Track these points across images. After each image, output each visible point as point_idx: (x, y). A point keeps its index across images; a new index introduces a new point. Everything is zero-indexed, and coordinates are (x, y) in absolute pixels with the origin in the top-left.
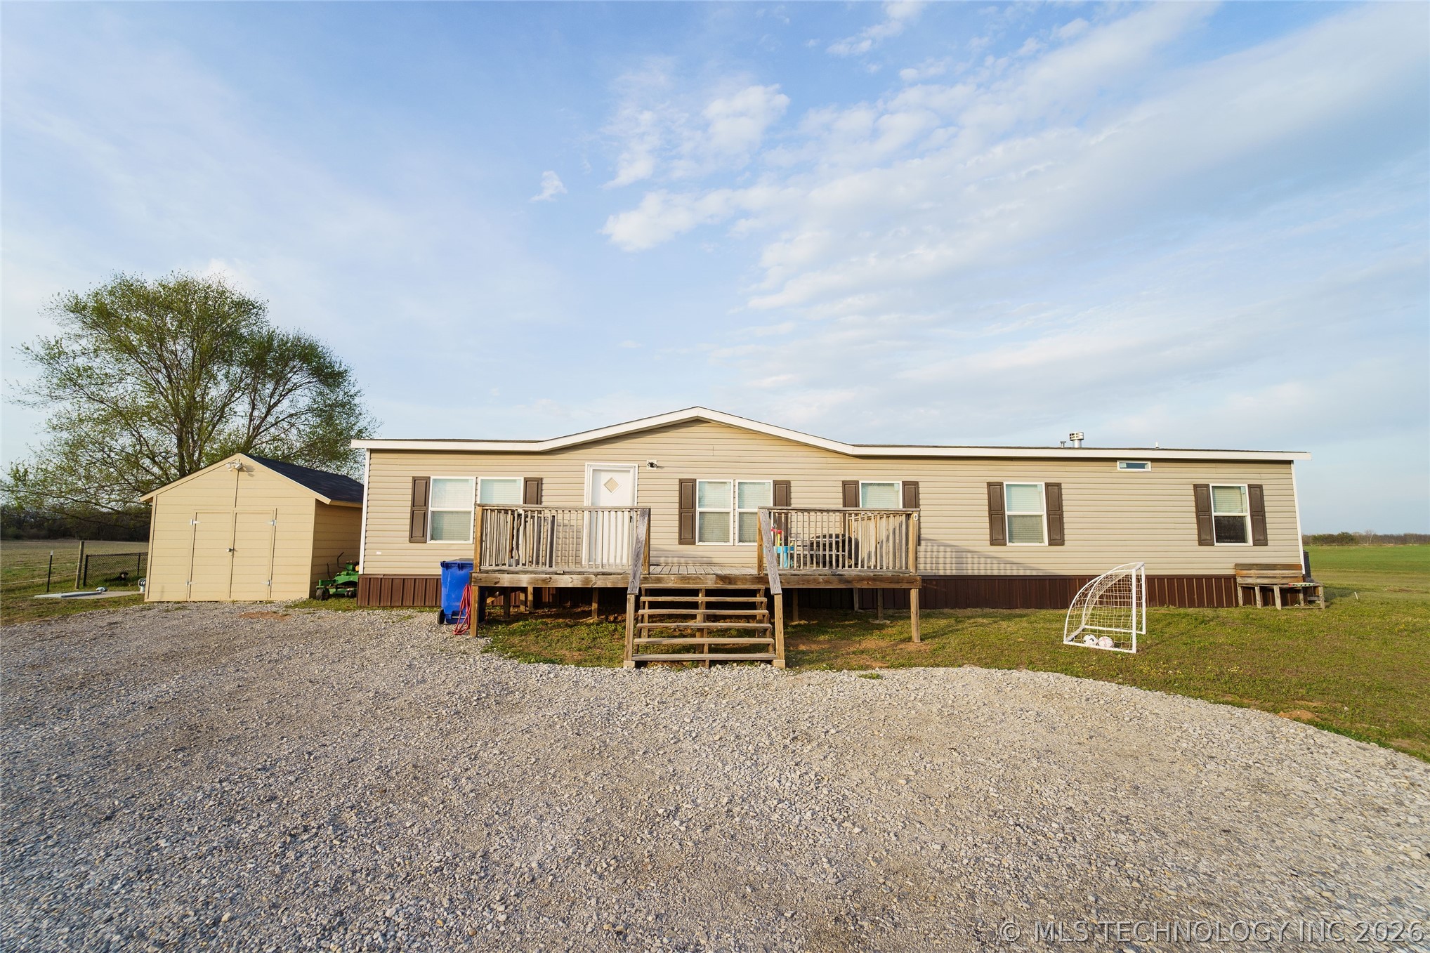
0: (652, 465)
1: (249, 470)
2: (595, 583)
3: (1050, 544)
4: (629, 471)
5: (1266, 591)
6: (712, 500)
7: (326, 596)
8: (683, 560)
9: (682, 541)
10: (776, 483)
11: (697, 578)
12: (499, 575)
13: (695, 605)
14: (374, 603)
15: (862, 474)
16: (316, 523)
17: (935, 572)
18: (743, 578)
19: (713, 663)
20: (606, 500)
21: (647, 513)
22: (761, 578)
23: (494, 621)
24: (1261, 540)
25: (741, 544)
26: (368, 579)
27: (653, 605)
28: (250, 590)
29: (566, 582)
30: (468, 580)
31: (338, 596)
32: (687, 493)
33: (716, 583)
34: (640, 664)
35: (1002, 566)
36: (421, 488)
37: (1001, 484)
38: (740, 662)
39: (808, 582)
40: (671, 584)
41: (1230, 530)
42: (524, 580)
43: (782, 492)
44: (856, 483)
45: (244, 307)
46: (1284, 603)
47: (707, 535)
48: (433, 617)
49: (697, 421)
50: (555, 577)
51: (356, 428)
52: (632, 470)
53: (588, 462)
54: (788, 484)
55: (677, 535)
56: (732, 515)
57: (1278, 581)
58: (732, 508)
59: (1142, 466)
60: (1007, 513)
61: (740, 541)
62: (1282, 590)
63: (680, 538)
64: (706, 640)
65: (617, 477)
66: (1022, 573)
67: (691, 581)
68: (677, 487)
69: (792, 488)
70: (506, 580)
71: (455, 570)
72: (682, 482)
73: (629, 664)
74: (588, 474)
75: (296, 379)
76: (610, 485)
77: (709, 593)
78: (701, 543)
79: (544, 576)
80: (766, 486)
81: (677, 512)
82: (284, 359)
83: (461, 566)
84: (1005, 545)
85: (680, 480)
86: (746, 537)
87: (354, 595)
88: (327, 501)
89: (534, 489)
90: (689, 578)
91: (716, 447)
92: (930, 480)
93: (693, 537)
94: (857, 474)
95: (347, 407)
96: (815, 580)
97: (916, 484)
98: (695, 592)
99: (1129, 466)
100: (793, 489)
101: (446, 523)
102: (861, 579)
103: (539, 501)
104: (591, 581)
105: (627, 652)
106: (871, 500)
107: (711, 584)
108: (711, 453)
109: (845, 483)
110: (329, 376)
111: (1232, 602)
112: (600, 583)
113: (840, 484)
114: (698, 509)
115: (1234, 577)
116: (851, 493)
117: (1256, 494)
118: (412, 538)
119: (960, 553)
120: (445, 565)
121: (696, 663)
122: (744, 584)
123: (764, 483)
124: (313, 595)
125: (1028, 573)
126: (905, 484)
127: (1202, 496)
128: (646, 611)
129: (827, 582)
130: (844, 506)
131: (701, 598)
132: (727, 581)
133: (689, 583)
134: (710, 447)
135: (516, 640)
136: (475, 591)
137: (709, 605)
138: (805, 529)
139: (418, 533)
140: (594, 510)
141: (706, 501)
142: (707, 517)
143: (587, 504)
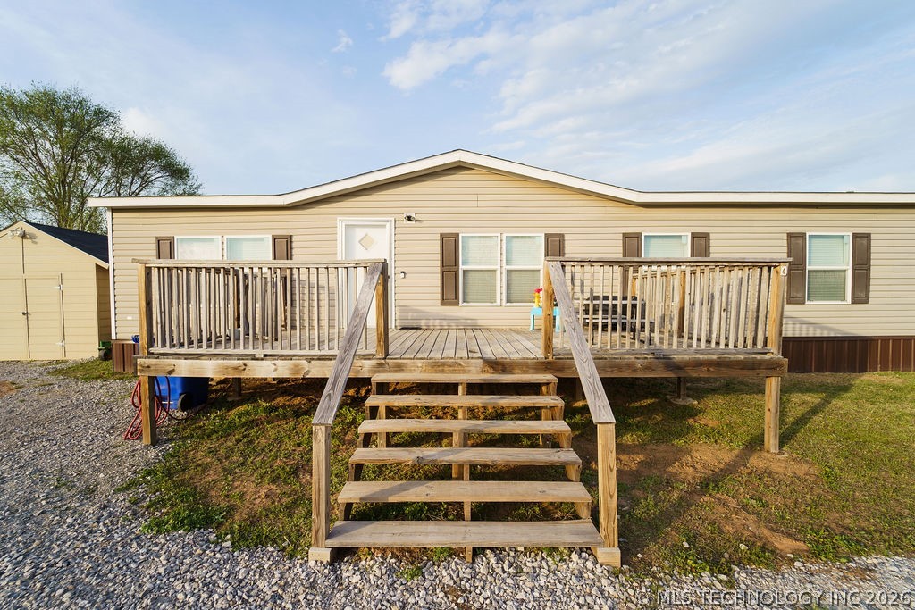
0: (409, 218)
2: (309, 371)
3: (853, 302)
4: (384, 226)
6: (475, 256)
8: (445, 323)
9: (444, 302)
10: (548, 237)
11: (455, 366)
12: (172, 361)
14: (129, 369)
15: (646, 224)
16: (99, 287)
18: (524, 366)
22: (549, 363)
25: (509, 304)
26: (119, 345)
28: (46, 350)
29: (265, 371)
32: (450, 248)
33: (483, 371)
34: (340, 556)
35: (798, 326)
36: (165, 249)
37: (803, 235)
39: (619, 368)
43: (555, 246)
44: (638, 235)
45: (101, 115)
47: (470, 297)
49: (459, 167)
50: (250, 363)
52: (388, 225)
53: (340, 216)
54: (560, 237)
55: (438, 296)
56: (498, 273)
58: (498, 264)
60: (808, 268)
61: (508, 302)
63: (443, 299)
64: (468, 492)
65: (372, 232)
66: (818, 334)
67: (446, 368)
68: (438, 243)
69: (566, 243)
72: (443, 237)
74: (340, 230)
76: (365, 241)
77: (474, 389)
78: (465, 304)
79: (236, 363)
80: (538, 239)
81: (438, 270)
84: (804, 303)
85: (441, 235)
86: (513, 297)
88: (106, 266)
89: (283, 246)
90: (443, 365)
91: (480, 197)
92: (722, 231)
93: (456, 297)
94: (640, 225)
96: (630, 366)
97: (706, 236)
104: (303, 368)
105: (317, 532)
107: (477, 375)
108: (475, 204)
109: (625, 236)
112: (315, 372)
113: (621, 237)
114: (462, 267)
116: (632, 247)
122: (524, 372)
123: (534, 237)
125: (825, 334)
126: (694, 236)
129: (648, 368)
130: (625, 255)
132: (500, 367)
133: (443, 371)
134: (475, 197)
136: (145, 383)
137: (473, 415)
141: (470, 258)
142: (471, 276)
143: (340, 256)
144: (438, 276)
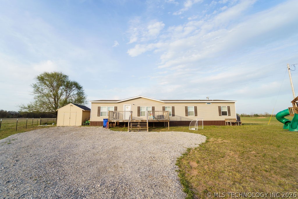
0: (133, 104)
1: (72, 106)
3: (195, 116)
4: (130, 105)
5: (229, 123)
6: (143, 110)
7: (84, 125)
8: (137, 118)
13: (138, 124)
14: (92, 125)
16: (82, 114)
17: (177, 120)
19: (139, 131)
20: (127, 110)
21: (132, 112)
23: (111, 127)
24: (229, 115)
26: (91, 122)
27: (132, 124)
28: (72, 124)
29: (121, 121)
30: (108, 121)
31: (86, 125)
32: (139, 109)
34: (130, 131)
35: (187, 119)
36: (99, 108)
37: (187, 107)
38: (142, 131)
40: (135, 122)
41: (224, 113)
42: (115, 121)
43: (153, 108)
44: (165, 107)
45: (65, 76)
46: (232, 125)
47: (142, 115)
48: (102, 127)
49: (140, 98)
50: (119, 121)
51: (84, 97)
53: (124, 104)
54: (154, 107)
55: (137, 115)
56: (146, 112)
57: (231, 121)
59: (210, 104)
60: (188, 111)
62: (232, 123)
65: (128, 106)
66: (190, 120)
68: (137, 108)
70: (113, 121)
71: (105, 120)
73: (128, 131)
74: (124, 106)
75: (74, 89)
76: (127, 108)
77: (140, 122)
82: (71, 85)
83: (106, 119)
84: (188, 116)
87: (89, 125)
88: (84, 110)
89: (116, 108)
92: (177, 106)
93: (140, 115)
94: (165, 105)
95: (82, 93)
97: (174, 107)
98: (138, 122)
99: (208, 104)
100: (155, 108)
101: (103, 114)
102: (161, 121)
103: (117, 110)
106: (167, 110)
107: (140, 121)
110: (79, 88)
111: (224, 125)
112: (125, 121)
113: (162, 107)
115: (225, 121)
116: (164, 109)
117: (229, 108)
118: (98, 116)
119: (181, 117)
120: (104, 119)
121: (137, 131)
122: (144, 121)
123: (150, 107)
124: (82, 125)
126: (172, 107)
127: (220, 108)
128: (131, 125)
131: (139, 123)
134: (142, 102)
135: (114, 129)
136: (108, 122)
137: (140, 124)
138: (157, 114)
139: (99, 115)
140: (125, 111)
141: (142, 110)
142: (142, 112)
143: (124, 110)
144: (137, 112)
